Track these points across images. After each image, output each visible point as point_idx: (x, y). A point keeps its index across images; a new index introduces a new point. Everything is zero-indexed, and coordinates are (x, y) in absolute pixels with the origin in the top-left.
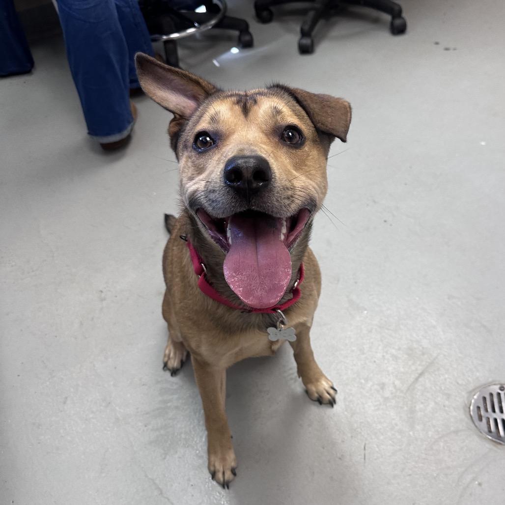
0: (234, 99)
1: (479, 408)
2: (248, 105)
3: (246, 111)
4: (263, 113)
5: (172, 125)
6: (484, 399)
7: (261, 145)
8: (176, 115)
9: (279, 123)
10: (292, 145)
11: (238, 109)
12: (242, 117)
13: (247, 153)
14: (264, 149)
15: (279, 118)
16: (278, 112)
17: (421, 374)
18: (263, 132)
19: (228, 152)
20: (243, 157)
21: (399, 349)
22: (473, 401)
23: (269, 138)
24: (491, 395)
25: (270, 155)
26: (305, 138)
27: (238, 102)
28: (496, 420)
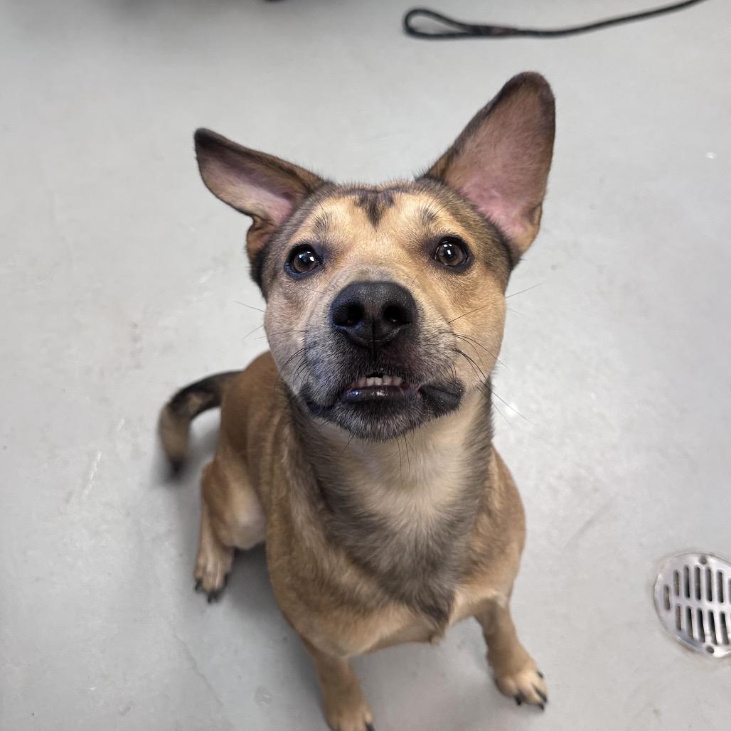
0: (356, 197)
1: (667, 589)
2: (380, 206)
3: (375, 216)
4: (405, 220)
5: (251, 238)
6: (677, 575)
7: (397, 265)
8: (256, 218)
9: (432, 234)
10: (451, 268)
11: (361, 213)
12: (369, 226)
13: (375, 277)
14: (403, 271)
15: (432, 226)
16: (431, 218)
17: (590, 523)
18: (403, 247)
19: (341, 277)
20: (368, 284)
21: (560, 477)
22: (660, 577)
23: (412, 258)
24: (687, 569)
25: (413, 282)
26: (473, 256)
27: (362, 202)
28: (689, 611)
